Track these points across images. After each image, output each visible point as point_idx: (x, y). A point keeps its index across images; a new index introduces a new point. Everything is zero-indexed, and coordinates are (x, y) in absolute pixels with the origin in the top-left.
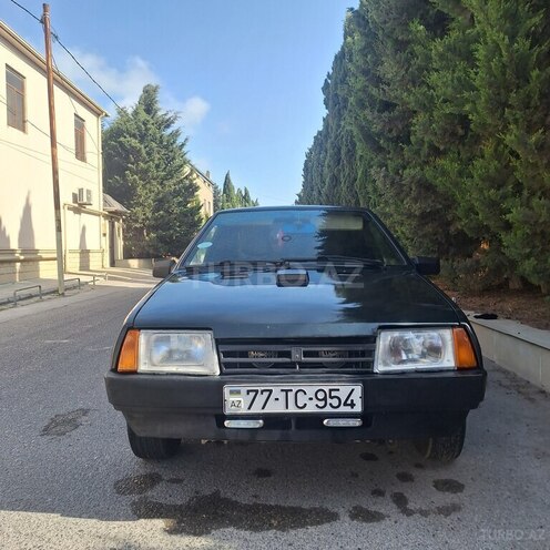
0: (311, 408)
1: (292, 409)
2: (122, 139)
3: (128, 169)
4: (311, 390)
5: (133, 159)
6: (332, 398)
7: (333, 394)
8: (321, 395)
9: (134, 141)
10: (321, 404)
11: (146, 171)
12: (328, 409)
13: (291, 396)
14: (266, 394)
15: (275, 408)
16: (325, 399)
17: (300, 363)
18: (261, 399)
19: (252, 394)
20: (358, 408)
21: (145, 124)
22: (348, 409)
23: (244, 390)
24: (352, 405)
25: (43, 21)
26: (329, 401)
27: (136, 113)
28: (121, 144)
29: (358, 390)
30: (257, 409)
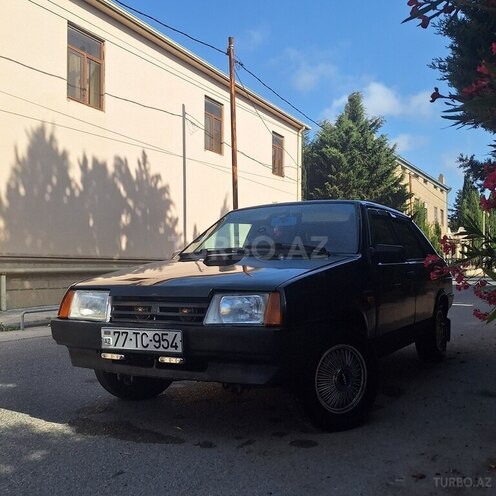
0: (151, 348)
1: (140, 348)
2: (324, 150)
3: (328, 180)
4: (150, 334)
5: (334, 169)
6: (164, 340)
7: (165, 337)
8: (157, 338)
9: (335, 150)
10: (157, 344)
11: (346, 181)
12: (161, 349)
13: (139, 337)
14: (125, 335)
15: (130, 346)
16: (159, 341)
17: (157, 316)
18: (122, 338)
19: (117, 335)
20: (180, 350)
21: (347, 132)
22: (173, 350)
23: (112, 331)
24: (176, 347)
25: (229, 53)
26: (162, 343)
27: (340, 122)
28: (323, 155)
29: (179, 334)
30: (119, 347)
